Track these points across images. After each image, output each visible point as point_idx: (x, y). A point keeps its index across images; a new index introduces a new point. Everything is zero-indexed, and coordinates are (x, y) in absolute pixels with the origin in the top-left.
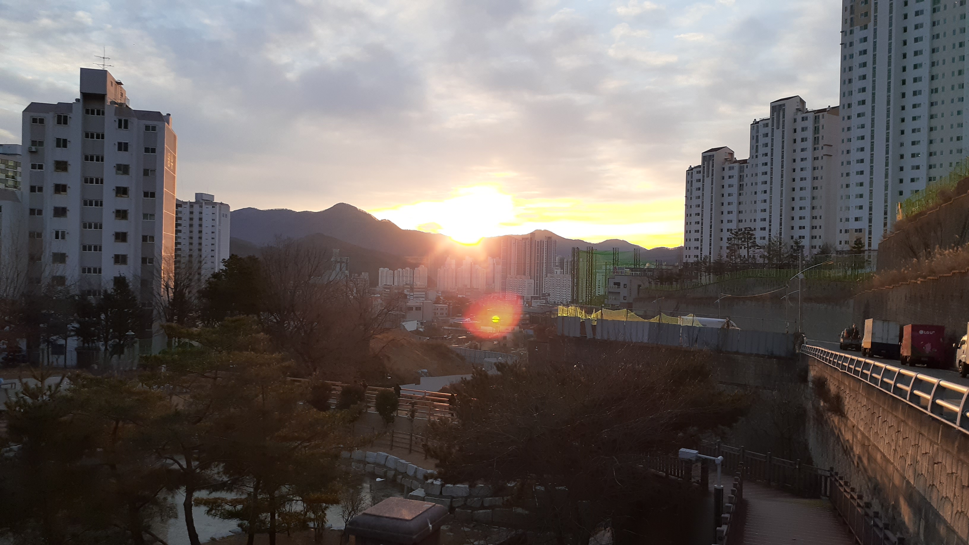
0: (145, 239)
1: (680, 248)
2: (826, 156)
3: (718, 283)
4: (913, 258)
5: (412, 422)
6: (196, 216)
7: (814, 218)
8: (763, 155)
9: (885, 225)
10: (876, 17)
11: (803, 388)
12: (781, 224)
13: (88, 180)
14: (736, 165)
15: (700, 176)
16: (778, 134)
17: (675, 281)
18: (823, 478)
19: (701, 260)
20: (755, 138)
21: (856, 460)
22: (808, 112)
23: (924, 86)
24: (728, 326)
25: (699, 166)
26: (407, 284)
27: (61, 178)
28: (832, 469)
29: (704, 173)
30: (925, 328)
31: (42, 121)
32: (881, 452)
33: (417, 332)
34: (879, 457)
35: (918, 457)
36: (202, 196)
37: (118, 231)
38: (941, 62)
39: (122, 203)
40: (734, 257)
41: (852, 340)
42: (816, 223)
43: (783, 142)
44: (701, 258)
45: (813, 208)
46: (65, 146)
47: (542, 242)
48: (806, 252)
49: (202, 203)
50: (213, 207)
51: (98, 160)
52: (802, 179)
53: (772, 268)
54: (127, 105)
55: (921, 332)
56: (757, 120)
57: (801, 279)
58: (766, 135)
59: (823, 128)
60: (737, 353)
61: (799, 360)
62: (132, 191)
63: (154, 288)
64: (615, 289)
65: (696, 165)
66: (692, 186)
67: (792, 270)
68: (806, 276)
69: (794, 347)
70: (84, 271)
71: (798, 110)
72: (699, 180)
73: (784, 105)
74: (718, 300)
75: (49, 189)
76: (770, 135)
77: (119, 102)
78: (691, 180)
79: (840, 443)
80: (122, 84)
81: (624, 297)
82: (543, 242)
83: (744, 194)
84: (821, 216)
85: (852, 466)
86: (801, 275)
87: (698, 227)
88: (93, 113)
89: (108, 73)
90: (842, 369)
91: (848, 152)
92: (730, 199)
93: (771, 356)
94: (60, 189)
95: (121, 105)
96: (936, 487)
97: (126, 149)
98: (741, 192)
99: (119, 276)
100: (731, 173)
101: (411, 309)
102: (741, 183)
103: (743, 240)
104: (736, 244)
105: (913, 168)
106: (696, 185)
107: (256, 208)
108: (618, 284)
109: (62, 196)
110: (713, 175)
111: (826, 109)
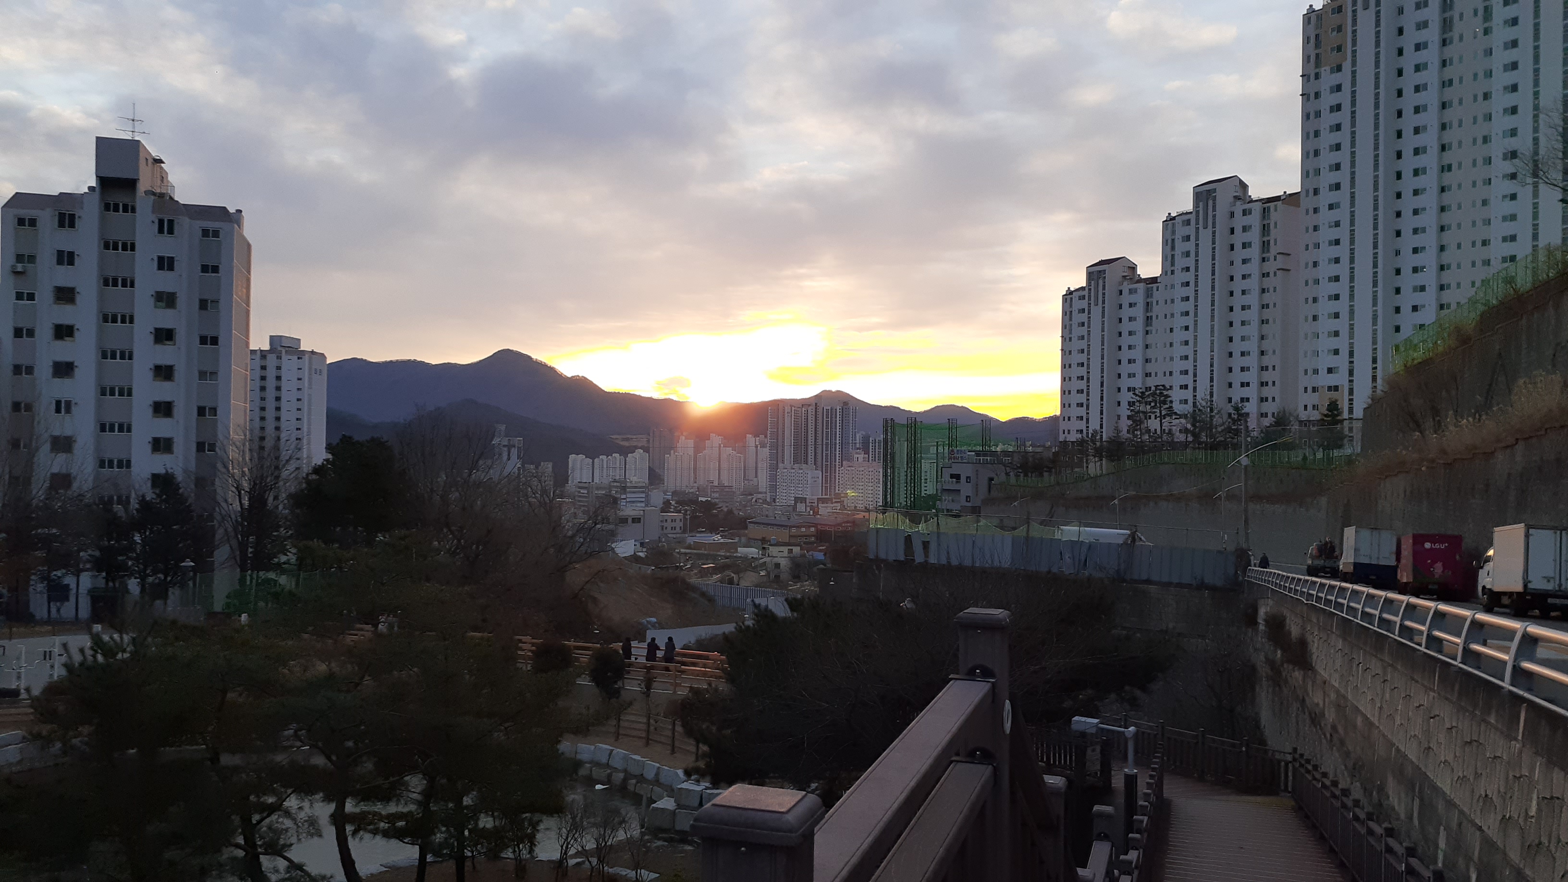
0: (201, 411)
1: (1053, 419)
2: (1281, 271)
3: (1114, 473)
4: (1414, 431)
5: (648, 696)
6: (271, 373)
7: (1264, 368)
8: (1183, 269)
9: (1374, 378)
10: (1354, 52)
11: (1250, 635)
12: (1212, 380)
13: (108, 318)
14: (1141, 286)
15: (1084, 304)
16: (1205, 236)
17: (1046, 471)
18: (1283, 764)
19: (1088, 436)
20: (1169, 244)
21: (1328, 730)
22: (1252, 201)
23: (1430, 160)
24: (1134, 540)
25: (1082, 288)
26: (615, 481)
27: (65, 314)
28: (1295, 750)
29: (1090, 299)
30: (1432, 538)
31: (33, 222)
32: (1362, 713)
33: (635, 558)
34: (1359, 720)
35: (1410, 713)
36: (281, 341)
37: (157, 399)
38: (1455, 124)
39: (165, 355)
40: (1139, 433)
41: (1325, 561)
42: (1267, 376)
43: (1214, 248)
44: (1088, 433)
45: (1262, 353)
46: (71, 263)
47: (833, 411)
48: (1252, 423)
49: (281, 352)
50: (299, 358)
51: (124, 285)
52: (1243, 308)
53: (1199, 448)
54: (172, 196)
55: (1428, 545)
56: (1173, 215)
57: (1246, 467)
58: (1187, 238)
59: (1276, 227)
60: (1148, 582)
61: (1243, 592)
62: (181, 336)
63: (218, 491)
64: (952, 485)
65: (1077, 287)
66: (1071, 319)
67: (1230, 451)
68: (1253, 462)
69: (1236, 572)
70: (102, 464)
71: (1237, 198)
72: (1083, 311)
73: (1215, 190)
74: (1116, 501)
75: (44, 332)
76: (1193, 238)
77: (158, 191)
78: (1071, 310)
79: (1306, 710)
80: (163, 162)
81: (967, 497)
82: (836, 409)
83: (1154, 332)
84: (1274, 366)
85: (1324, 741)
86: (1244, 460)
87: (1082, 385)
88: (116, 209)
89: (141, 146)
90: (1307, 600)
91: (1315, 264)
92: (1132, 340)
93: (1202, 586)
94: (64, 332)
95: (162, 196)
96: (1433, 750)
97: (171, 268)
98: (1148, 329)
99: (163, 471)
100: (1133, 298)
101: (624, 521)
102: (1149, 314)
103: (1153, 404)
104: (1143, 412)
105: (1415, 289)
106: (1078, 318)
107: (364, 358)
108: (957, 477)
109: (67, 343)
110: (1104, 302)
111: (1280, 196)
